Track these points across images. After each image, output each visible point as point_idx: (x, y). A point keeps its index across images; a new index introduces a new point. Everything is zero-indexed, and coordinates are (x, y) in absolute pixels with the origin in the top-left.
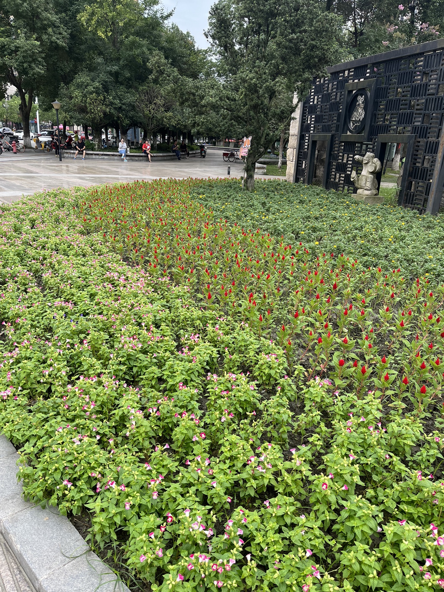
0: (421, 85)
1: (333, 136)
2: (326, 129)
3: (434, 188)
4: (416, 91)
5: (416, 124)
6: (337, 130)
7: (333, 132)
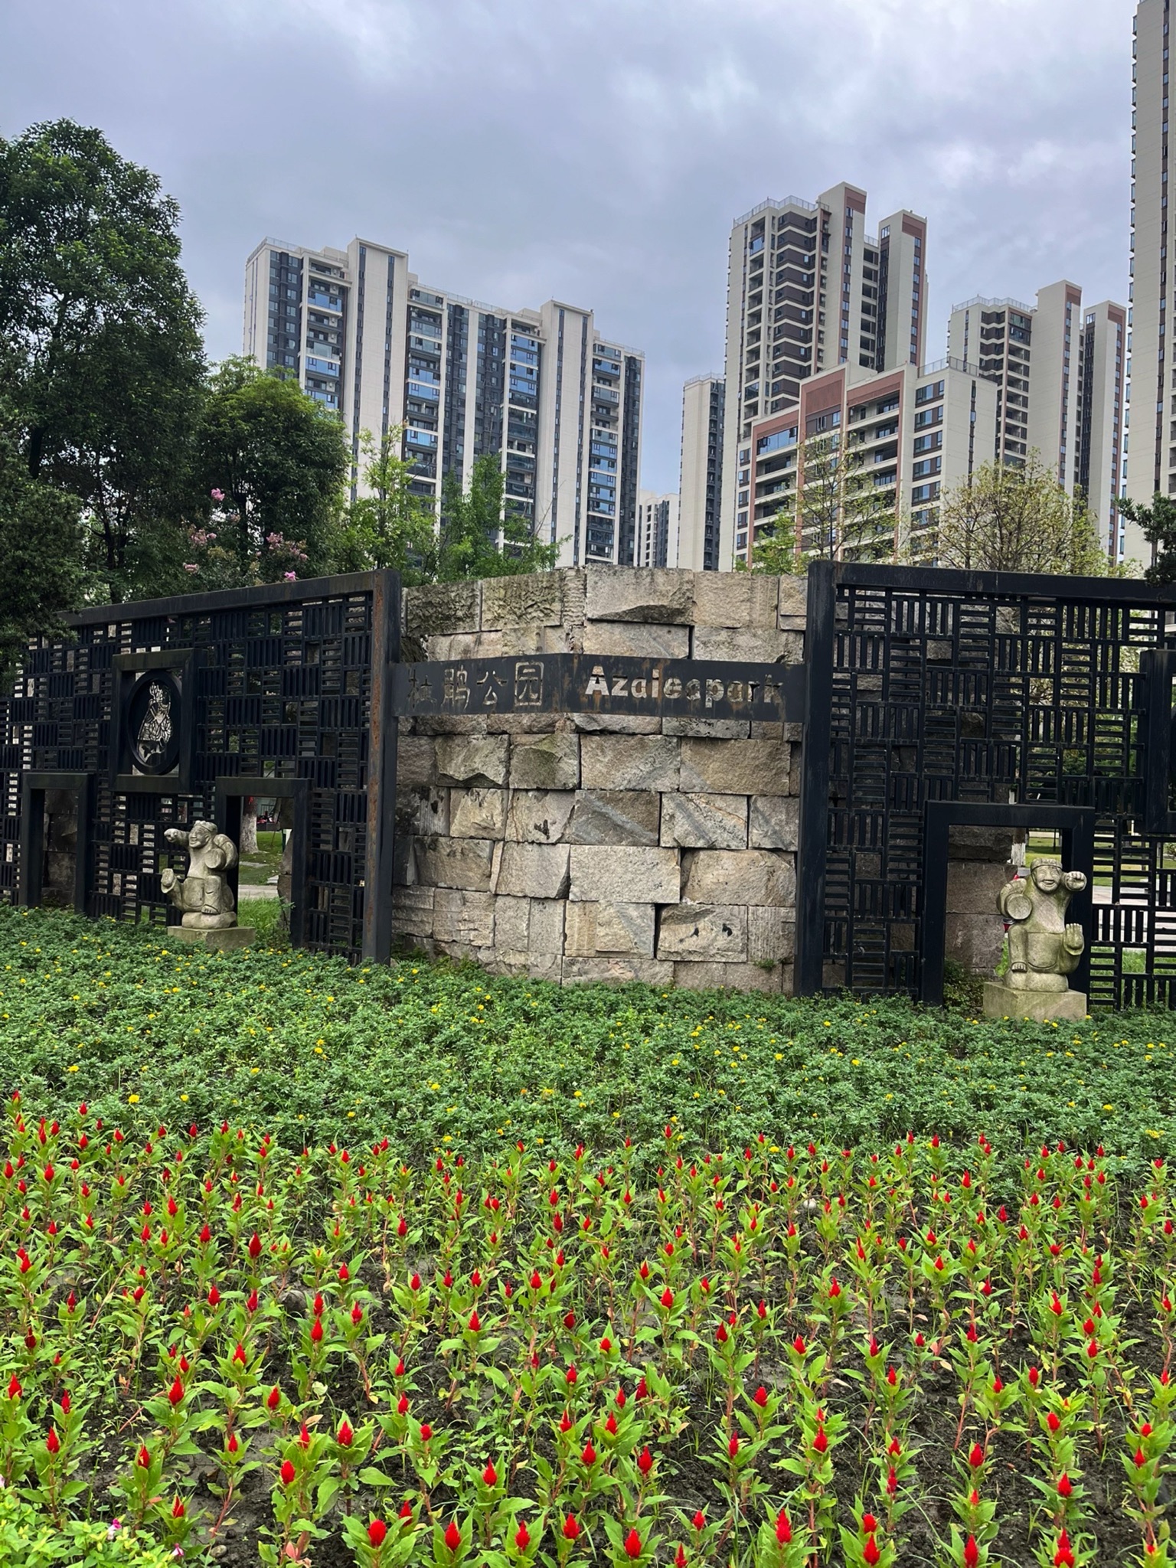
0: (304, 671)
1: (91, 779)
2: (70, 760)
3: (371, 900)
4: (295, 683)
5: (305, 754)
6: (102, 764)
7: (92, 769)
